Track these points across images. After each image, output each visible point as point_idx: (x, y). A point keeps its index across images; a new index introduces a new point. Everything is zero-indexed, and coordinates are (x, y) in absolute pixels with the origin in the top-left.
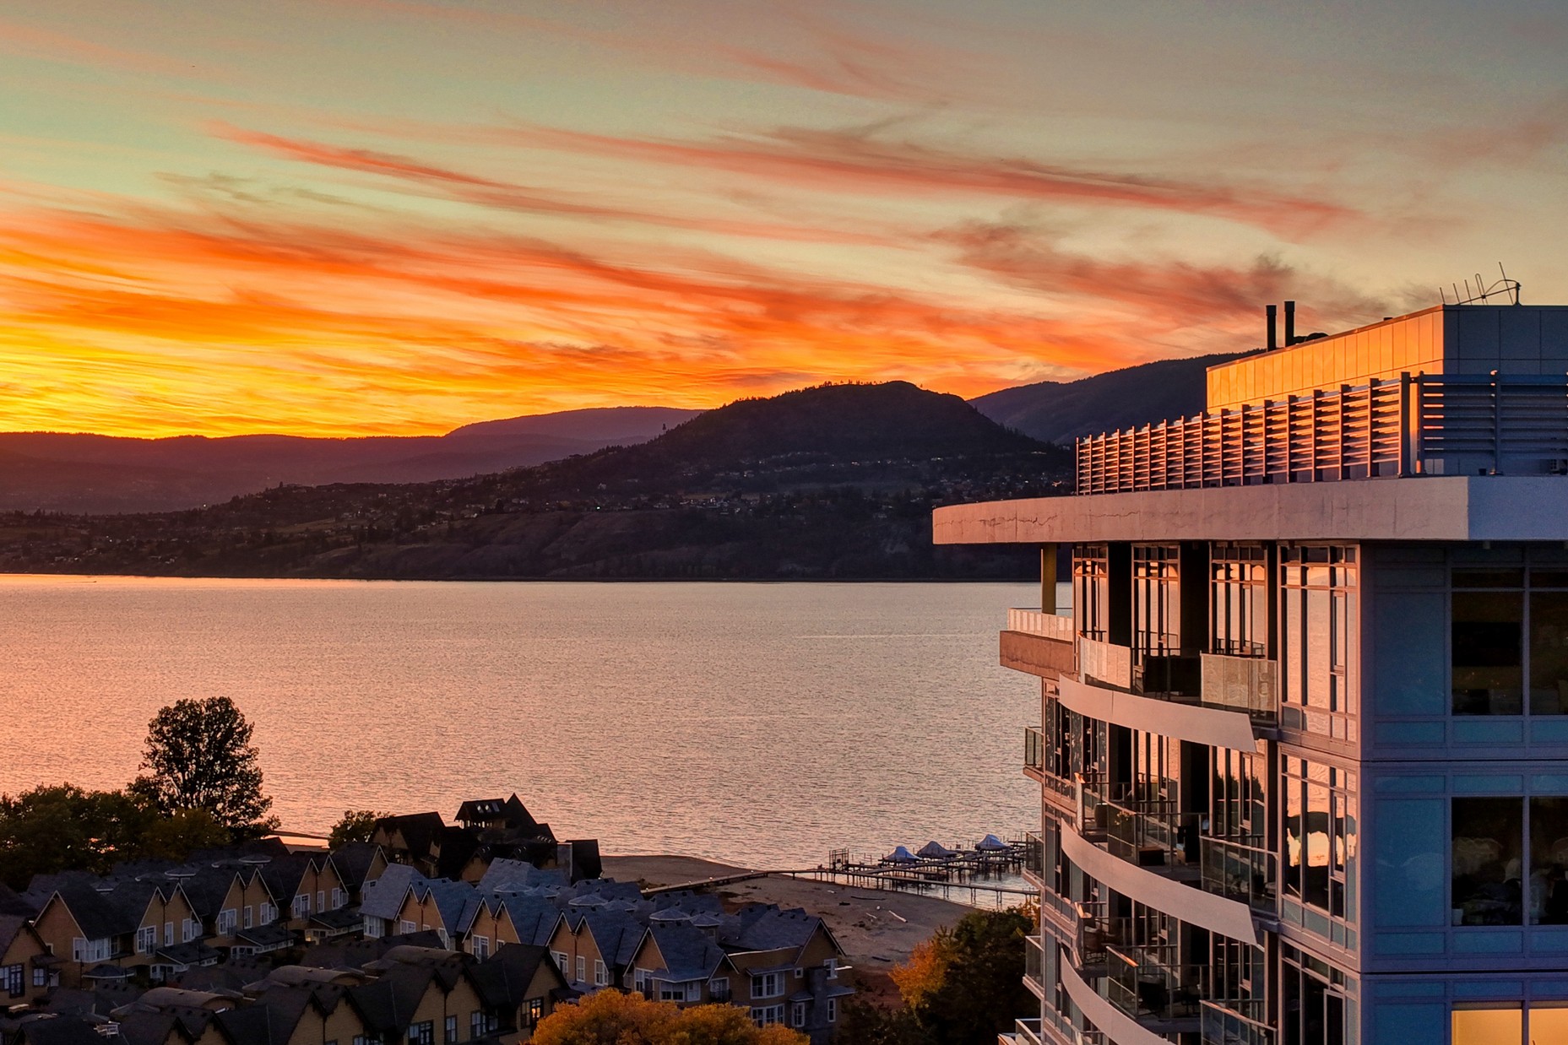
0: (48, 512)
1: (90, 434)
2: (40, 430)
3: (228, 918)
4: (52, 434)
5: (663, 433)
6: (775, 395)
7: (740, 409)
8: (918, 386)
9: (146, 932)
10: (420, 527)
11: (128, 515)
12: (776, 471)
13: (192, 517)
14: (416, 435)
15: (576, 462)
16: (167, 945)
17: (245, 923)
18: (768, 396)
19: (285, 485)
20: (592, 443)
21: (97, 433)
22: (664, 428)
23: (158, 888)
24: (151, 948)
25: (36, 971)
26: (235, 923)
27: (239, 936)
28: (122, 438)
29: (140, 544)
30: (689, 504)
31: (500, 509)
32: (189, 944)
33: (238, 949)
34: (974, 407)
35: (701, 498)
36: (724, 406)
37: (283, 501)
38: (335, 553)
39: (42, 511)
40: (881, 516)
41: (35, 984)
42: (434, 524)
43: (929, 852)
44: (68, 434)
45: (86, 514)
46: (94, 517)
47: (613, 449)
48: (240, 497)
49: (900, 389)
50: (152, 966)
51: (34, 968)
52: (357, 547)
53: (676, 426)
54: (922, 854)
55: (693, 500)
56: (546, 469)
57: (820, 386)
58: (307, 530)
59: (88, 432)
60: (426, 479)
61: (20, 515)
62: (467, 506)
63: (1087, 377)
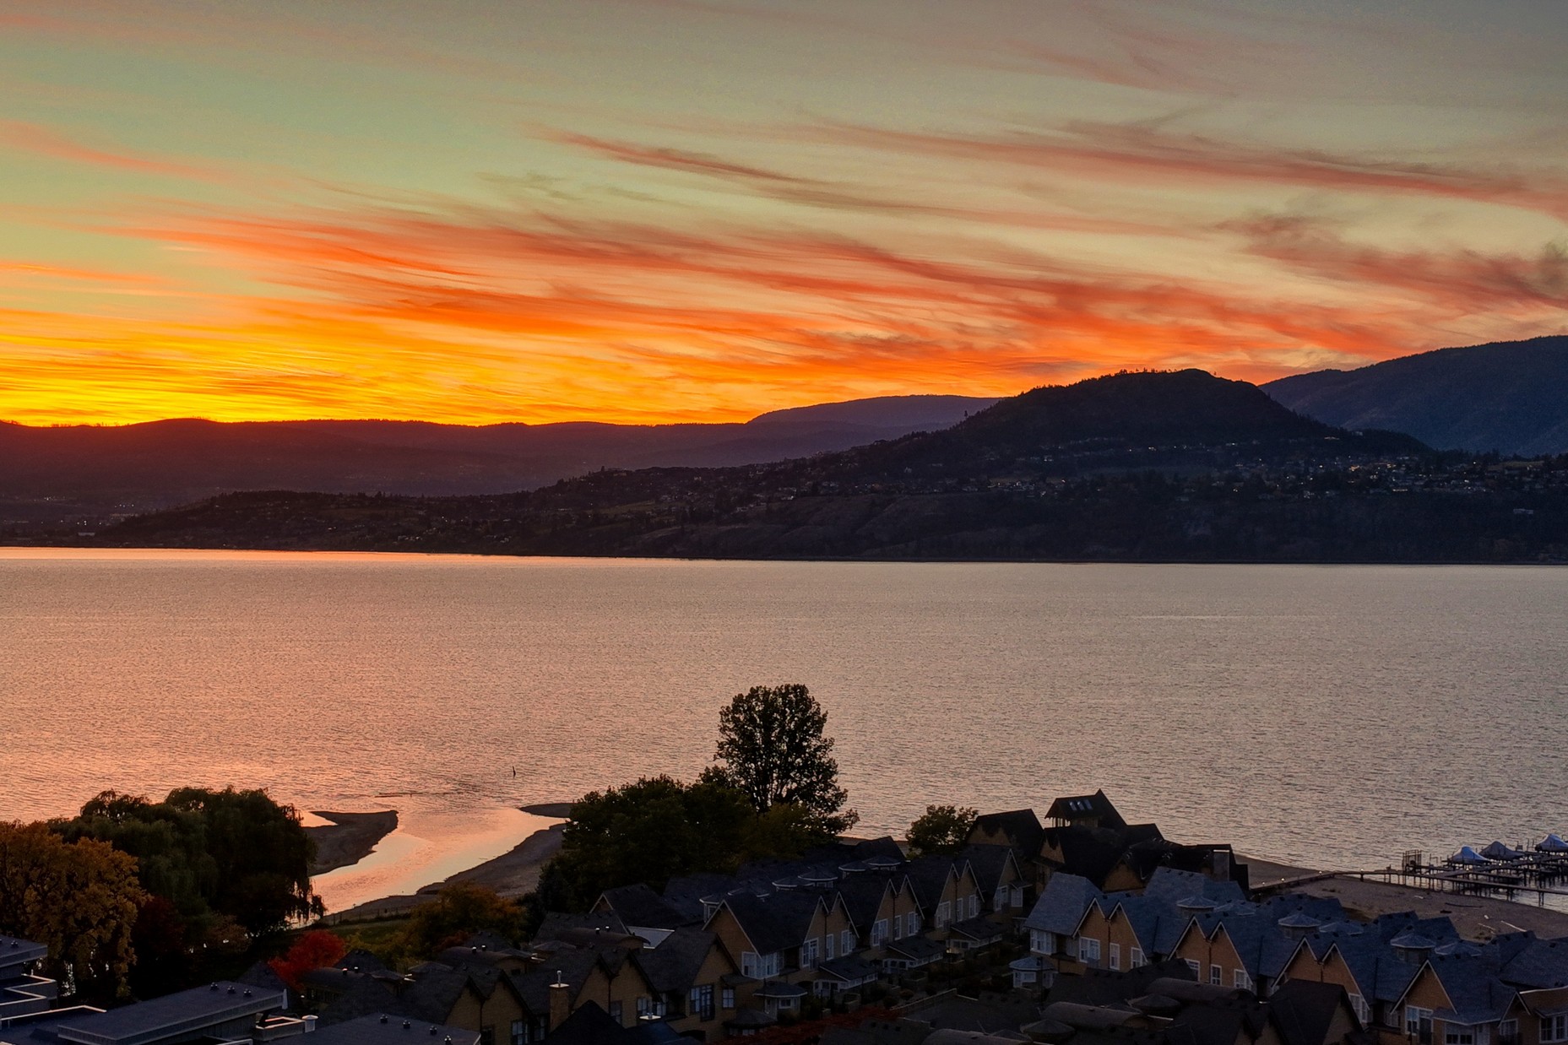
0: (388, 494)
1: (419, 421)
2: (374, 418)
3: (881, 928)
4: (385, 422)
5: (964, 419)
6: (1072, 383)
7: (1038, 396)
8: (1212, 374)
9: (810, 944)
10: (739, 509)
11: (461, 497)
12: (1075, 455)
13: (521, 499)
14: (721, 422)
15: (883, 447)
16: (828, 959)
17: (895, 934)
18: (1065, 384)
19: (606, 469)
20: (897, 429)
21: (426, 420)
22: (966, 415)
23: (821, 897)
24: (814, 962)
25: (725, 991)
26: (887, 935)
27: (889, 948)
28: (450, 425)
29: (476, 524)
30: (997, 487)
31: (814, 492)
32: (847, 957)
33: (889, 963)
34: (1267, 394)
35: (1007, 482)
36: (1022, 393)
37: (606, 484)
38: (659, 534)
39: (382, 493)
40: (1184, 499)
41: (725, 1006)
42: (752, 506)
43: (1493, 853)
44: (400, 421)
45: (423, 496)
46: (430, 499)
47: (918, 434)
48: (565, 481)
49: (1194, 379)
50: (815, 982)
51: (723, 988)
52: (680, 527)
53: (976, 412)
54: (1485, 853)
55: (999, 483)
56: (853, 454)
57: (1116, 375)
58: (630, 512)
59: (418, 419)
60: (738, 463)
61: (362, 496)
62: (780, 489)
63: (1369, 365)
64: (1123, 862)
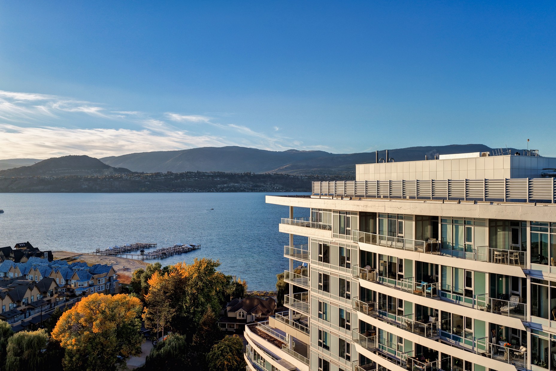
64: (24, 256)
